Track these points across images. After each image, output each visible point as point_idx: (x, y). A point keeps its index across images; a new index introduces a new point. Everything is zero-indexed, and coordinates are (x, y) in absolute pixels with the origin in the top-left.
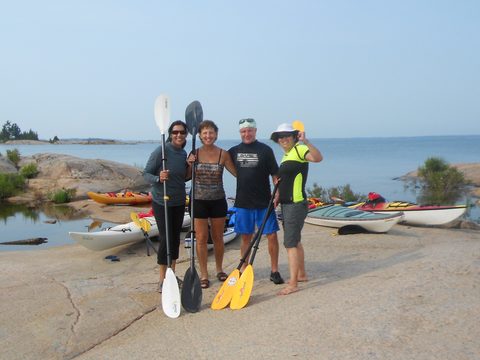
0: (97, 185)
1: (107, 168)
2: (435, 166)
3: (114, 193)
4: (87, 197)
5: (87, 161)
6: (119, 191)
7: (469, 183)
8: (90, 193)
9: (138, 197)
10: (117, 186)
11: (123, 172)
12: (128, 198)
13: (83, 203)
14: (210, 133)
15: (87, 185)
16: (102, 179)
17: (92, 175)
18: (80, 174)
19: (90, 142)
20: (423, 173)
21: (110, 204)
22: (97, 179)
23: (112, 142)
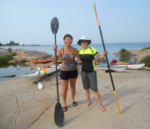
0: (33, 57)
1: (36, 52)
2: (123, 51)
3: (37, 60)
4: (29, 61)
5: (30, 51)
6: (39, 59)
7: (132, 55)
8: (30, 60)
9: (44, 61)
10: (39, 57)
11: (40, 54)
12: (41, 61)
13: (29, 63)
14: (69, 40)
15: (30, 57)
16: (34, 56)
17: (32, 55)
18: (28, 54)
19: (33, 45)
20: (120, 52)
21: (36, 63)
22: (33, 56)
23: (38, 45)
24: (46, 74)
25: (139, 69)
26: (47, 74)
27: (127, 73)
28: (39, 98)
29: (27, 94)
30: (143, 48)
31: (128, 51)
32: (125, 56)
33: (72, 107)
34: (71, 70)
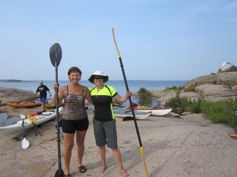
0: (12, 99)
1: (16, 92)
2: (143, 91)
3: (19, 102)
4: (5, 105)
5: (7, 89)
6: (21, 102)
7: (154, 96)
8: (7, 103)
9: (30, 104)
10: (21, 99)
11: (23, 93)
12: (25, 105)
13: (4, 107)
14: (77, 75)
15: (7, 99)
16: (14, 96)
17: (9, 95)
18: (4, 94)
19: (10, 81)
20: (139, 93)
21: (17, 107)
22: (12, 96)
23: (19, 81)
24: (34, 124)
25: (165, 116)
26: (36, 124)
27: (151, 121)
28: (24, 162)
29: (3, 157)
30: (167, 88)
31: (149, 92)
32: (146, 98)
33: (78, 174)
34: (79, 118)
